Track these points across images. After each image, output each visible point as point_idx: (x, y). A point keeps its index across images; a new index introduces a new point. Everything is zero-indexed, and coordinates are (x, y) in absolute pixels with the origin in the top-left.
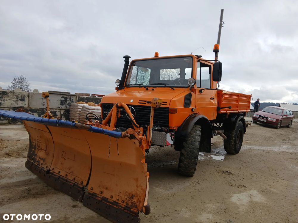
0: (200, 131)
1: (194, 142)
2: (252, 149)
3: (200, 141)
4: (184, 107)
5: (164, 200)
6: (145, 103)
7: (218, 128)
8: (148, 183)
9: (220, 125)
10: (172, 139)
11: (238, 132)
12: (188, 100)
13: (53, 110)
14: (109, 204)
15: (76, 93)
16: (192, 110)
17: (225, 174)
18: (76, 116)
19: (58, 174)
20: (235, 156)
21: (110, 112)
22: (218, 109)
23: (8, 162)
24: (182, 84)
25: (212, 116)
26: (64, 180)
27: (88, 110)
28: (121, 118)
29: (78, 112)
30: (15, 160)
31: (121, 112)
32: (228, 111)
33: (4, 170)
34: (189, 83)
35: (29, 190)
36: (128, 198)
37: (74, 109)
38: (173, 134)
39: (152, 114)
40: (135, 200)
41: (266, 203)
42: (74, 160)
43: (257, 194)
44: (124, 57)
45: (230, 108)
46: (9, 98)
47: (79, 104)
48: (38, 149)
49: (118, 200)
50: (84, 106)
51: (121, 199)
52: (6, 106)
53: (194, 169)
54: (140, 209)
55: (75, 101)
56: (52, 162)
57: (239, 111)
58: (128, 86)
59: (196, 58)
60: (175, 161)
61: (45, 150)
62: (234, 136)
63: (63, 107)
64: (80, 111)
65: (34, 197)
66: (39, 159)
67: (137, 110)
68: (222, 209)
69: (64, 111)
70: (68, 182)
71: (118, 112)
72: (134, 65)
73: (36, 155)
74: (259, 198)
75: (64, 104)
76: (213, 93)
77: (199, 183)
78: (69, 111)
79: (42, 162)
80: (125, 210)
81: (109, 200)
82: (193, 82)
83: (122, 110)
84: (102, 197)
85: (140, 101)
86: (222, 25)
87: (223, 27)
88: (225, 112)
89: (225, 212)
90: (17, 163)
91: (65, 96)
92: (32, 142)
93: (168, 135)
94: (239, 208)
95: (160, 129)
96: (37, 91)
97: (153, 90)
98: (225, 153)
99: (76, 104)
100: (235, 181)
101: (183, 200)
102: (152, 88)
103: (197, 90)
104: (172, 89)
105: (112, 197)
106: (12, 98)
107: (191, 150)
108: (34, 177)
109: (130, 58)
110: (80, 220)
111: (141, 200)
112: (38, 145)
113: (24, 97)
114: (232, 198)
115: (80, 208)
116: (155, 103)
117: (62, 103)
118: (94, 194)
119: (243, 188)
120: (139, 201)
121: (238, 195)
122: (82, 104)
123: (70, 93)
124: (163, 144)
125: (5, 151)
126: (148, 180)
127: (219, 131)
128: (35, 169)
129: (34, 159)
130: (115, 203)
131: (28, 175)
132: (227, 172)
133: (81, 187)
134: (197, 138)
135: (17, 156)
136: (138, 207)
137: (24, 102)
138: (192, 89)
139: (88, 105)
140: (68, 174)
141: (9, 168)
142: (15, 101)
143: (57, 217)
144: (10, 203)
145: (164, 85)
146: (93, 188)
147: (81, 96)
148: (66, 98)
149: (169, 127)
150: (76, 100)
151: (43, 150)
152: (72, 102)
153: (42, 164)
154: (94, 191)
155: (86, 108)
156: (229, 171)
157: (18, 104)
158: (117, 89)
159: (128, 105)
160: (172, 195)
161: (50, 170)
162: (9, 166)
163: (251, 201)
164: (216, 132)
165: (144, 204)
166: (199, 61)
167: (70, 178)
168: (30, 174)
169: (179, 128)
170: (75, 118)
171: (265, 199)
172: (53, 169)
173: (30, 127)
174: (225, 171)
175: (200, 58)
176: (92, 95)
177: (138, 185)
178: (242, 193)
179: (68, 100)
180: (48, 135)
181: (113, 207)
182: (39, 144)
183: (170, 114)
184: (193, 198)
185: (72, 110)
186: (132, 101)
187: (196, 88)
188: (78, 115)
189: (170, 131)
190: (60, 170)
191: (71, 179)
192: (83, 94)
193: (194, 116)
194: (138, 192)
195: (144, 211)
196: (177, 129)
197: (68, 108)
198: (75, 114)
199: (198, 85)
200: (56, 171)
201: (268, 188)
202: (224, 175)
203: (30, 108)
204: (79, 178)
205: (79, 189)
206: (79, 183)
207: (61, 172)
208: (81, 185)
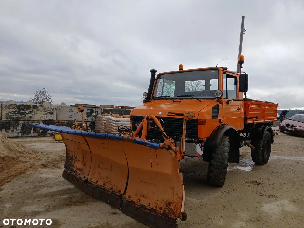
0: (228, 141)
1: (223, 153)
2: (280, 159)
3: (229, 151)
4: (212, 118)
5: (196, 208)
6: (174, 115)
7: (245, 139)
8: (184, 191)
9: (247, 135)
10: (201, 150)
11: (266, 142)
12: (215, 112)
13: (79, 122)
14: (147, 211)
15: (101, 106)
16: (220, 121)
17: (255, 184)
18: (102, 128)
19: (95, 183)
20: (263, 167)
21: (141, 124)
22: (246, 119)
23: (45, 173)
24: (208, 96)
25: (239, 127)
26: (102, 189)
27: (114, 122)
28: (151, 129)
29: (104, 124)
30: (51, 171)
31: (151, 123)
32: (255, 121)
33: (43, 180)
34: (216, 95)
35: (70, 198)
36: (165, 206)
37: (100, 121)
38: (202, 144)
39: (184, 127)
40: (172, 207)
41: (298, 212)
42: (111, 170)
43: (288, 204)
44: (150, 71)
45: (257, 118)
46: (39, 112)
47: (104, 116)
48: (74, 160)
49: (156, 207)
50: (109, 118)
51: (159, 206)
52: (36, 120)
53: (224, 180)
54: (177, 215)
55: (100, 113)
56: (89, 172)
57: (266, 121)
58: (155, 99)
59: (222, 70)
60: (203, 172)
61: (82, 161)
62: (261, 146)
63: (89, 119)
64: (105, 123)
65: (76, 205)
66: (77, 170)
67: (166, 122)
68: (254, 218)
69: (90, 123)
70: (107, 191)
71: (148, 124)
72: (160, 78)
73: (73, 166)
74: (290, 207)
75: (90, 116)
76: (239, 104)
77: (229, 193)
78: (95, 123)
79: (79, 172)
80: (163, 217)
81: (146, 207)
82: (220, 94)
83: (152, 122)
84: (140, 204)
85: (168, 113)
86: (244, 32)
87: (244, 34)
88: (252, 122)
89: (258, 220)
90: (54, 174)
91: (91, 109)
92: (69, 154)
93: (198, 146)
94: (271, 217)
95: (190, 140)
96: (64, 104)
97: (180, 102)
98: (253, 163)
99: (101, 116)
100: (265, 191)
101: (215, 209)
102: (179, 100)
103: (224, 101)
104: (199, 100)
105: (150, 205)
106: (41, 111)
107: (220, 160)
108: (72, 186)
109: (156, 71)
110: (120, 225)
111: (178, 207)
112: (74, 156)
113: (53, 110)
114: (264, 207)
115: (120, 214)
116: (187, 116)
117: (88, 115)
118: (132, 202)
119: (274, 198)
120: (176, 208)
121: (270, 204)
122: (107, 116)
123: (95, 105)
124: (193, 154)
125: (41, 162)
126: (184, 189)
127: (247, 141)
128: (73, 179)
129: (72, 170)
130: (153, 210)
131: (66, 185)
132: (257, 182)
133: (119, 196)
134: (226, 148)
135: (53, 167)
136: (176, 214)
137: (52, 115)
138: (219, 100)
139: (113, 117)
140: (106, 184)
141: (48, 178)
142: (44, 114)
143: (100, 222)
144: (55, 210)
145: (191, 96)
146: (131, 196)
147: (106, 108)
148: (92, 111)
149: (198, 138)
150: (101, 111)
151: (80, 161)
152: (97, 114)
153: (79, 174)
154: (132, 199)
155: (112, 120)
156: (258, 182)
157: (47, 118)
158: (145, 102)
159: (158, 117)
160: (203, 204)
161: (87, 180)
162: (47, 176)
163: (283, 211)
164: (244, 142)
165: (181, 211)
166: (225, 73)
167: (108, 187)
168: (67, 184)
169: (208, 139)
170: (101, 130)
171: (297, 208)
172: (91, 179)
173: (68, 139)
174: (254, 182)
175: (225, 70)
176: (116, 106)
177: (175, 194)
178: (273, 203)
179: (93, 112)
180: (85, 147)
181: (151, 213)
182: (76, 155)
183: (198, 126)
184: (225, 207)
185: (97, 121)
186: (160, 113)
187: (223, 100)
188: (104, 126)
189: (200, 142)
190: (98, 180)
192: (107, 107)
193: (222, 126)
194: (174, 200)
195: (181, 218)
196: (206, 140)
197: (93, 120)
198: (101, 126)
199: (224, 96)
200: (94, 180)
201: (300, 198)
202: (253, 185)
203: (58, 121)
204: (116, 187)
205: (117, 197)
206: (117, 192)
207: (98, 181)
208: (119, 193)
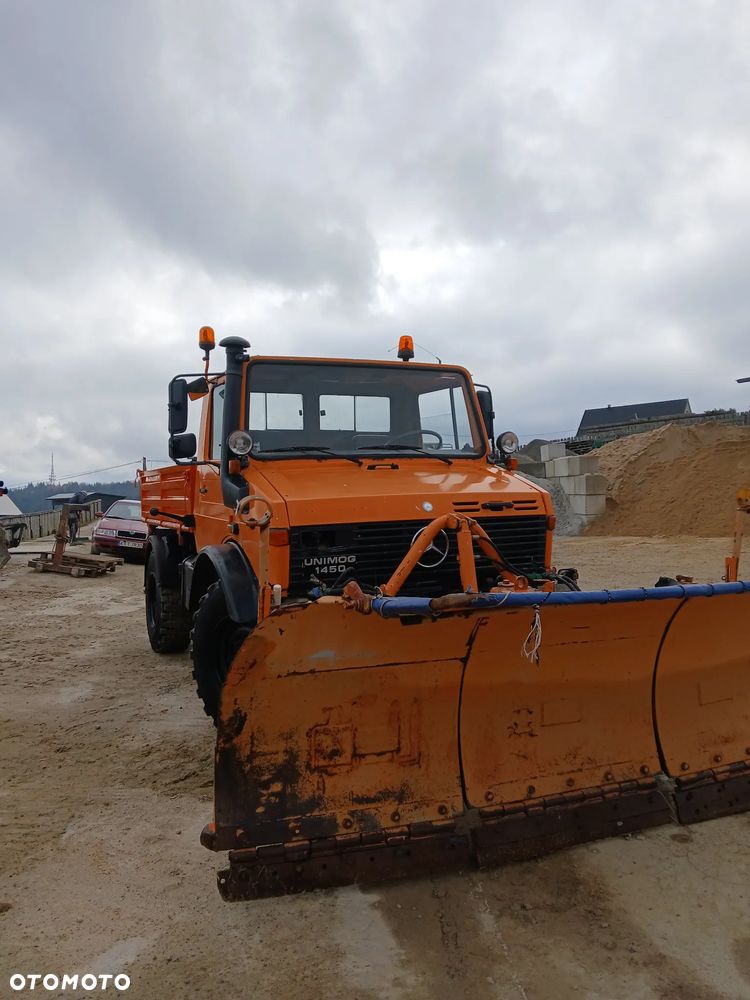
6: (478, 510)
42: (582, 719)
48: (316, 769)
56: (462, 777)
61: (391, 748)
66: (360, 807)
79: (390, 807)
84: (728, 768)
85: (456, 504)
97: (395, 467)
102: (390, 462)
104: (447, 462)
112: (316, 751)
115: (692, 832)
118: (700, 776)
129: (314, 827)
133: (651, 784)
140: (576, 776)
146: (688, 762)
153: (395, 816)
154: (694, 768)
161: (474, 810)
167: (588, 782)
172: (489, 796)
182: (336, 741)
183: (548, 531)
186: (427, 507)
190: (531, 782)
191: (599, 784)
200: (511, 793)
204: (627, 764)
205: (646, 792)
206: (635, 777)
207: (535, 786)
208: (646, 777)
